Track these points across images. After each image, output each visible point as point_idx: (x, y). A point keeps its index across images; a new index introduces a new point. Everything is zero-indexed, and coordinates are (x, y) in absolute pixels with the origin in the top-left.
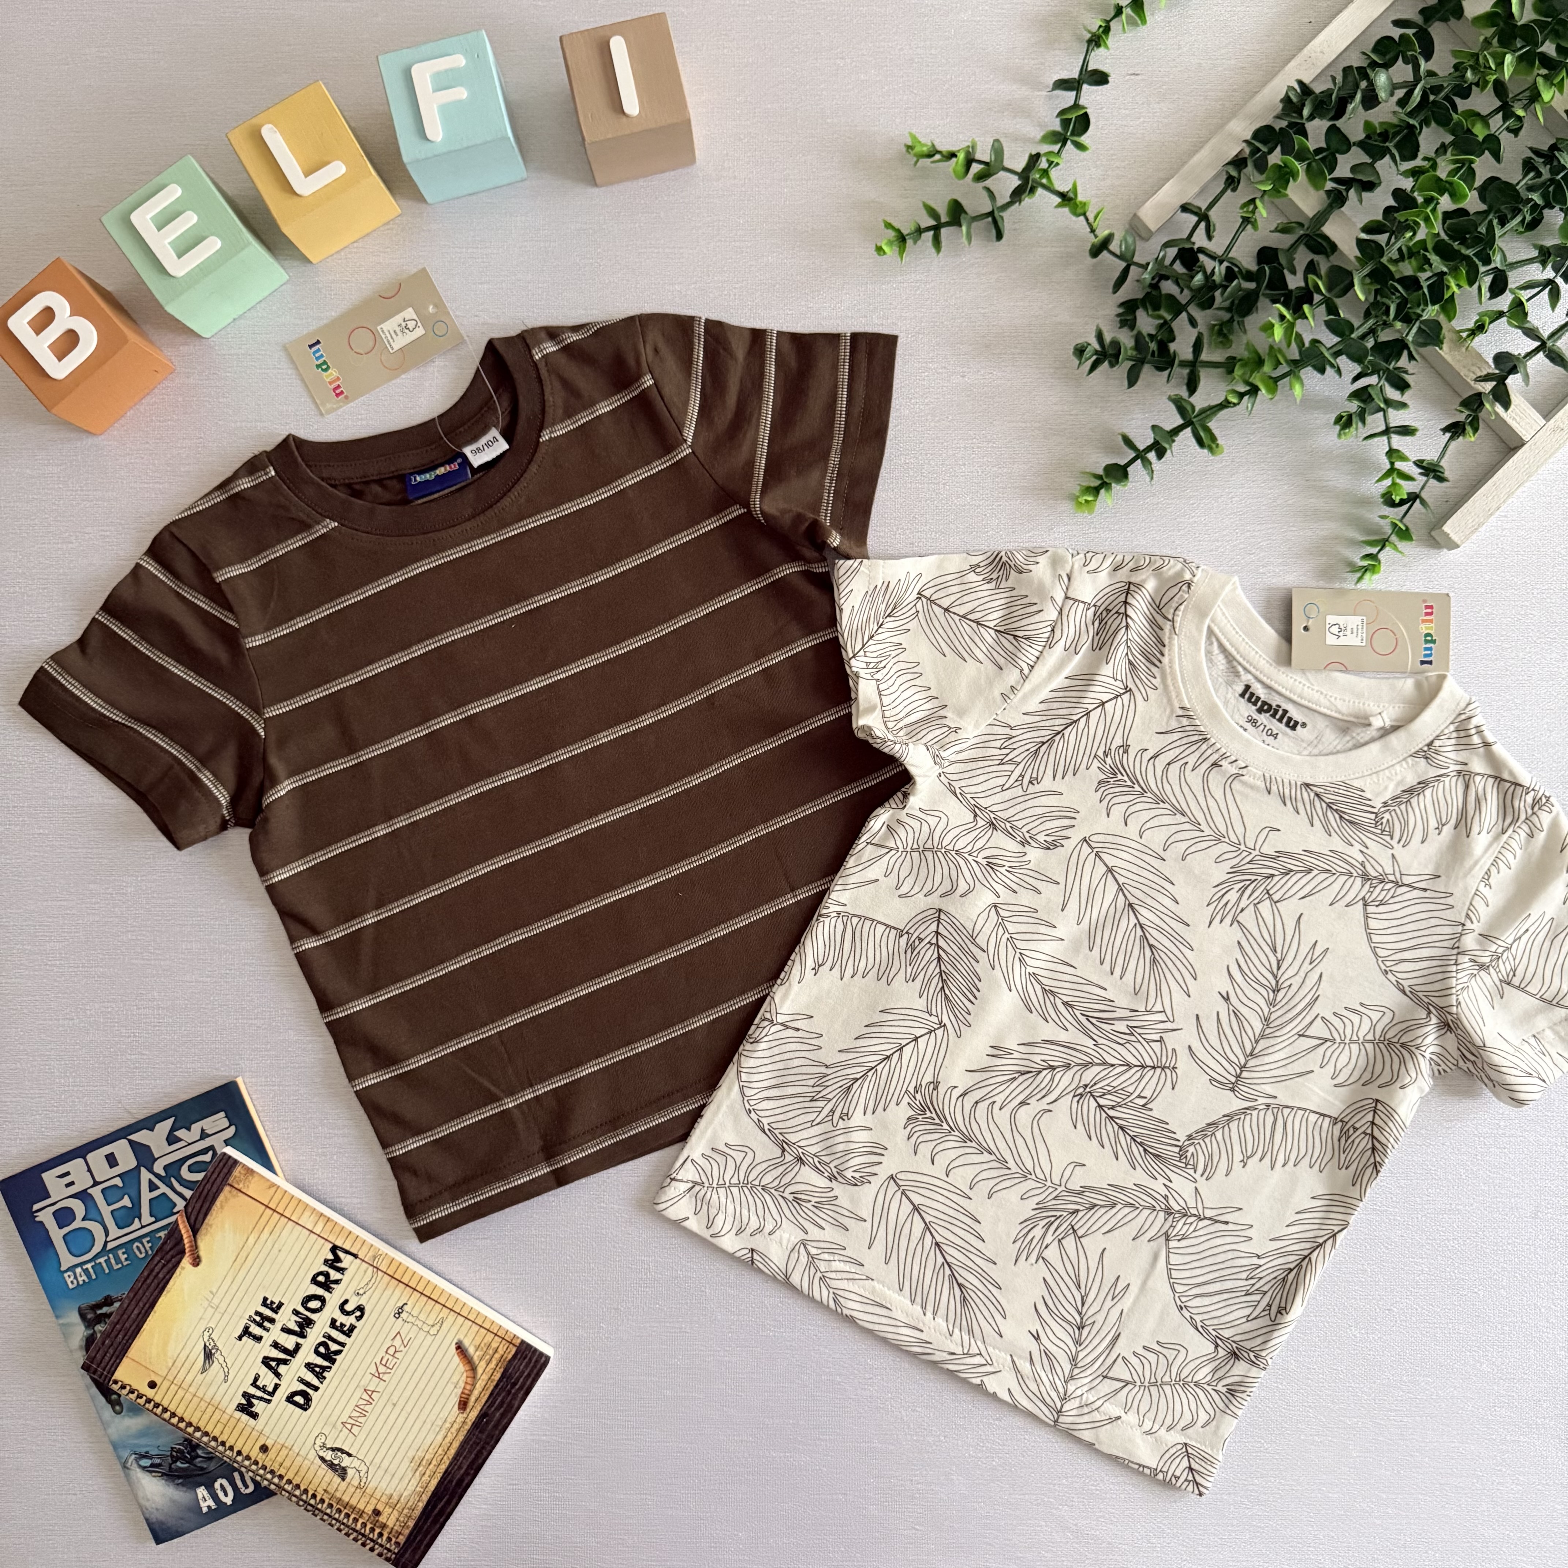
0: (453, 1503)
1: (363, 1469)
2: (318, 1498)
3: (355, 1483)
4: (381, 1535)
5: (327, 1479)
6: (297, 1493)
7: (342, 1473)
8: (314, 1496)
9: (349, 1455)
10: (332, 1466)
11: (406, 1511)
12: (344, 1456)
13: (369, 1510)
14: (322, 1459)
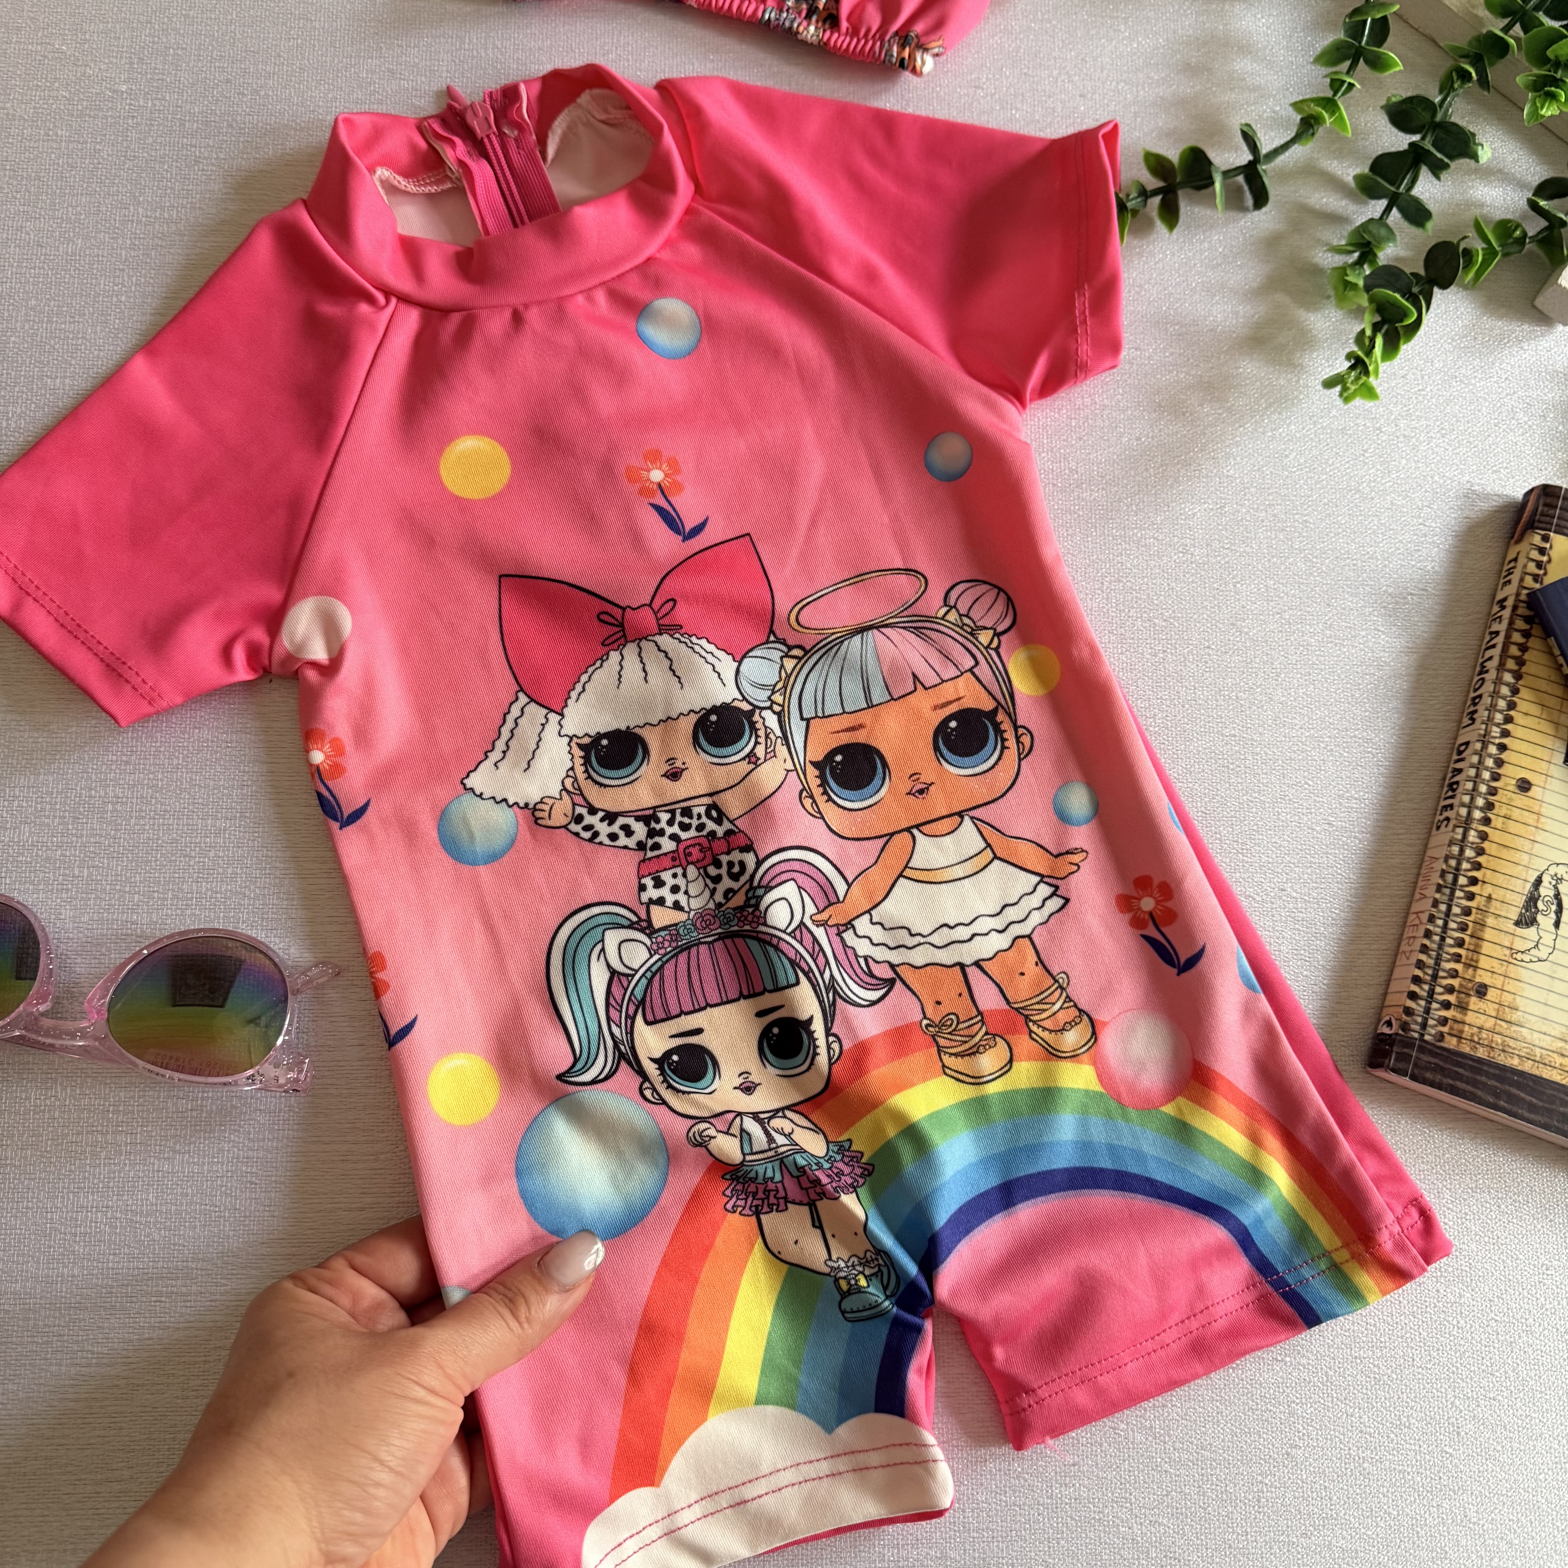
0: (1532, 1116)
1: (1543, 953)
2: (1472, 889)
3: (1519, 945)
4: (1447, 1005)
5: (1509, 897)
6: (1469, 853)
7: (1527, 919)
8: (1474, 881)
9: (1557, 924)
10: (1532, 900)
11: (1498, 1039)
12: (1553, 916)
13: (1483, 977)
14: (1538, 882)
